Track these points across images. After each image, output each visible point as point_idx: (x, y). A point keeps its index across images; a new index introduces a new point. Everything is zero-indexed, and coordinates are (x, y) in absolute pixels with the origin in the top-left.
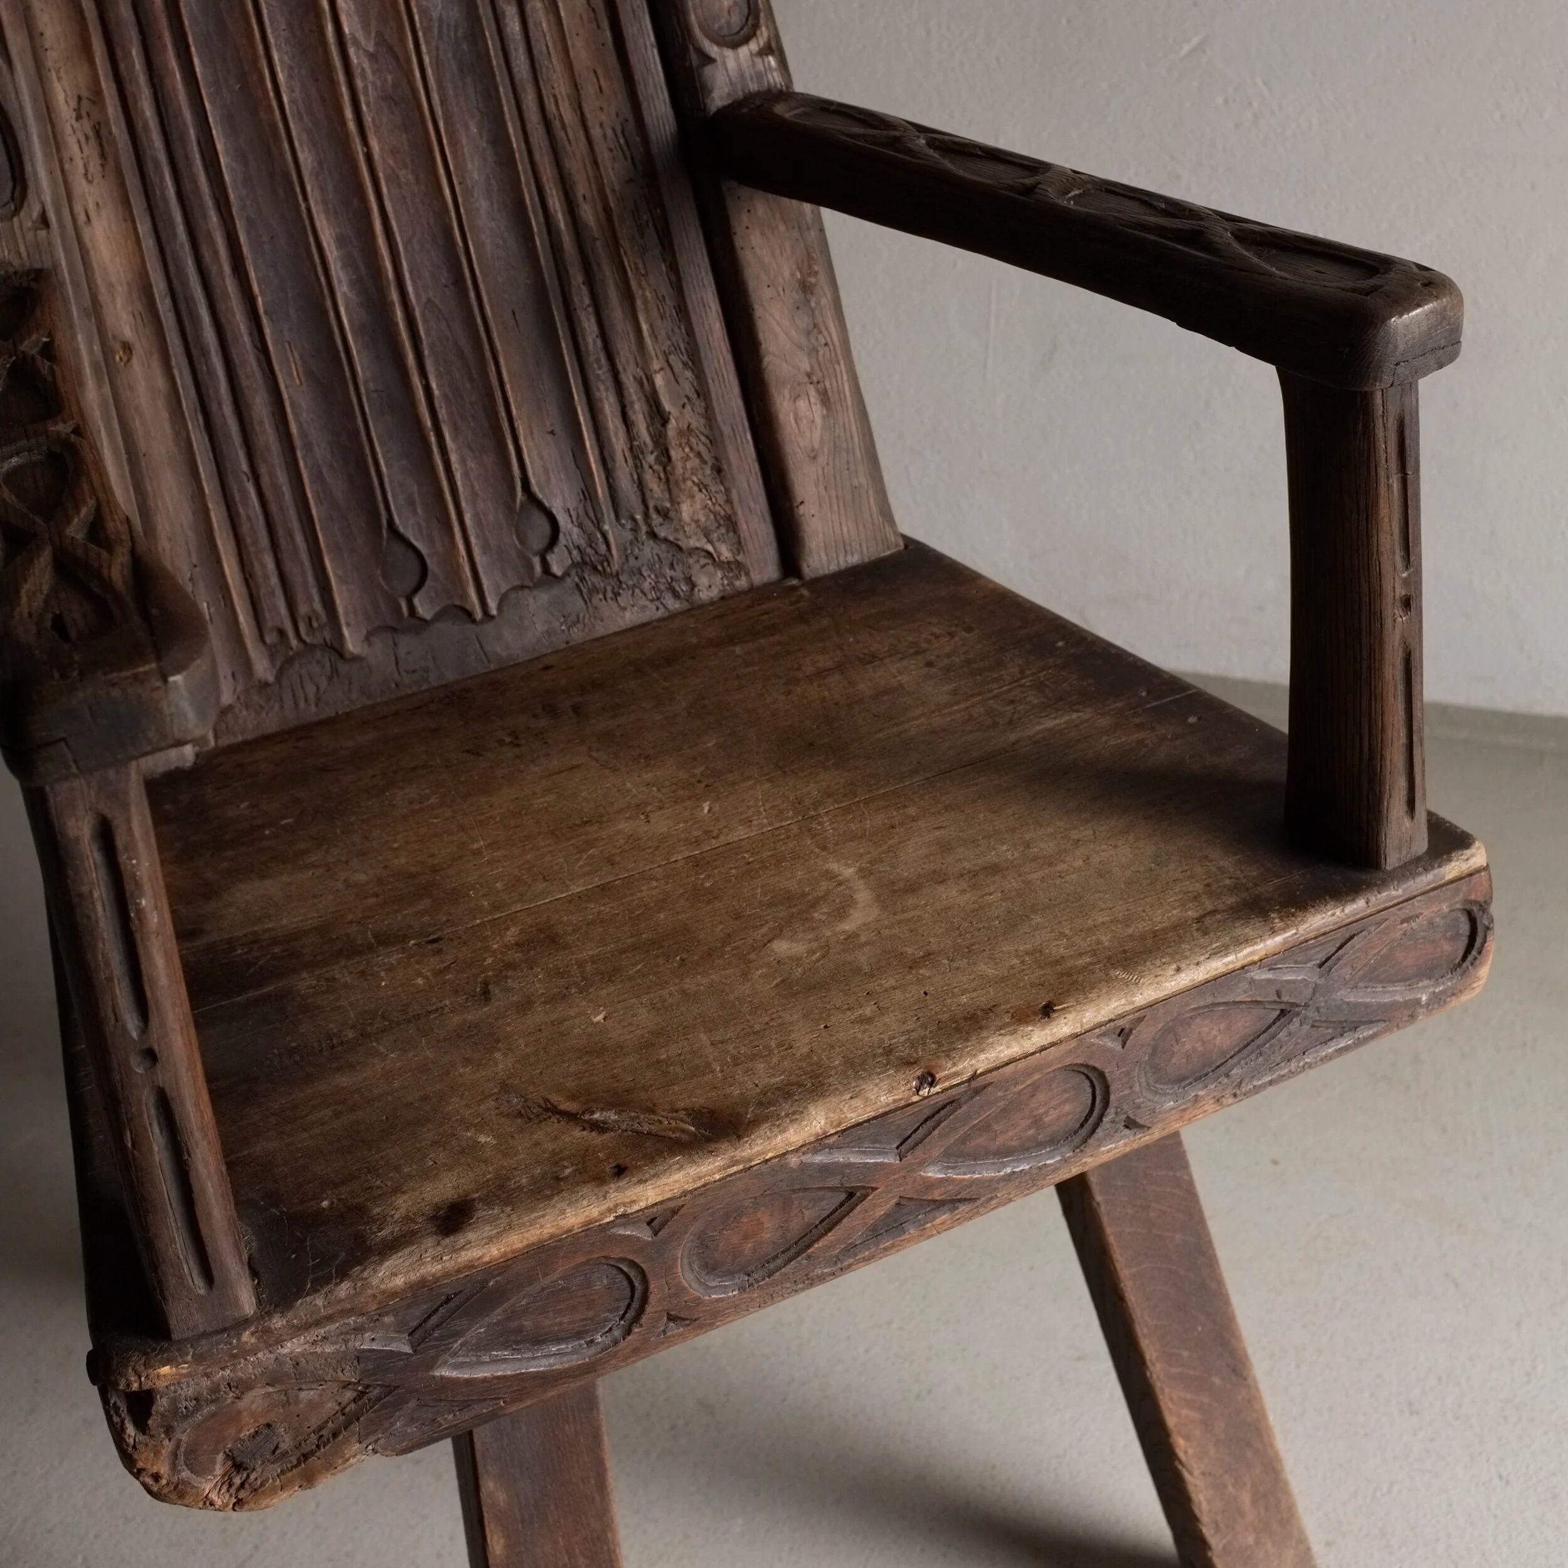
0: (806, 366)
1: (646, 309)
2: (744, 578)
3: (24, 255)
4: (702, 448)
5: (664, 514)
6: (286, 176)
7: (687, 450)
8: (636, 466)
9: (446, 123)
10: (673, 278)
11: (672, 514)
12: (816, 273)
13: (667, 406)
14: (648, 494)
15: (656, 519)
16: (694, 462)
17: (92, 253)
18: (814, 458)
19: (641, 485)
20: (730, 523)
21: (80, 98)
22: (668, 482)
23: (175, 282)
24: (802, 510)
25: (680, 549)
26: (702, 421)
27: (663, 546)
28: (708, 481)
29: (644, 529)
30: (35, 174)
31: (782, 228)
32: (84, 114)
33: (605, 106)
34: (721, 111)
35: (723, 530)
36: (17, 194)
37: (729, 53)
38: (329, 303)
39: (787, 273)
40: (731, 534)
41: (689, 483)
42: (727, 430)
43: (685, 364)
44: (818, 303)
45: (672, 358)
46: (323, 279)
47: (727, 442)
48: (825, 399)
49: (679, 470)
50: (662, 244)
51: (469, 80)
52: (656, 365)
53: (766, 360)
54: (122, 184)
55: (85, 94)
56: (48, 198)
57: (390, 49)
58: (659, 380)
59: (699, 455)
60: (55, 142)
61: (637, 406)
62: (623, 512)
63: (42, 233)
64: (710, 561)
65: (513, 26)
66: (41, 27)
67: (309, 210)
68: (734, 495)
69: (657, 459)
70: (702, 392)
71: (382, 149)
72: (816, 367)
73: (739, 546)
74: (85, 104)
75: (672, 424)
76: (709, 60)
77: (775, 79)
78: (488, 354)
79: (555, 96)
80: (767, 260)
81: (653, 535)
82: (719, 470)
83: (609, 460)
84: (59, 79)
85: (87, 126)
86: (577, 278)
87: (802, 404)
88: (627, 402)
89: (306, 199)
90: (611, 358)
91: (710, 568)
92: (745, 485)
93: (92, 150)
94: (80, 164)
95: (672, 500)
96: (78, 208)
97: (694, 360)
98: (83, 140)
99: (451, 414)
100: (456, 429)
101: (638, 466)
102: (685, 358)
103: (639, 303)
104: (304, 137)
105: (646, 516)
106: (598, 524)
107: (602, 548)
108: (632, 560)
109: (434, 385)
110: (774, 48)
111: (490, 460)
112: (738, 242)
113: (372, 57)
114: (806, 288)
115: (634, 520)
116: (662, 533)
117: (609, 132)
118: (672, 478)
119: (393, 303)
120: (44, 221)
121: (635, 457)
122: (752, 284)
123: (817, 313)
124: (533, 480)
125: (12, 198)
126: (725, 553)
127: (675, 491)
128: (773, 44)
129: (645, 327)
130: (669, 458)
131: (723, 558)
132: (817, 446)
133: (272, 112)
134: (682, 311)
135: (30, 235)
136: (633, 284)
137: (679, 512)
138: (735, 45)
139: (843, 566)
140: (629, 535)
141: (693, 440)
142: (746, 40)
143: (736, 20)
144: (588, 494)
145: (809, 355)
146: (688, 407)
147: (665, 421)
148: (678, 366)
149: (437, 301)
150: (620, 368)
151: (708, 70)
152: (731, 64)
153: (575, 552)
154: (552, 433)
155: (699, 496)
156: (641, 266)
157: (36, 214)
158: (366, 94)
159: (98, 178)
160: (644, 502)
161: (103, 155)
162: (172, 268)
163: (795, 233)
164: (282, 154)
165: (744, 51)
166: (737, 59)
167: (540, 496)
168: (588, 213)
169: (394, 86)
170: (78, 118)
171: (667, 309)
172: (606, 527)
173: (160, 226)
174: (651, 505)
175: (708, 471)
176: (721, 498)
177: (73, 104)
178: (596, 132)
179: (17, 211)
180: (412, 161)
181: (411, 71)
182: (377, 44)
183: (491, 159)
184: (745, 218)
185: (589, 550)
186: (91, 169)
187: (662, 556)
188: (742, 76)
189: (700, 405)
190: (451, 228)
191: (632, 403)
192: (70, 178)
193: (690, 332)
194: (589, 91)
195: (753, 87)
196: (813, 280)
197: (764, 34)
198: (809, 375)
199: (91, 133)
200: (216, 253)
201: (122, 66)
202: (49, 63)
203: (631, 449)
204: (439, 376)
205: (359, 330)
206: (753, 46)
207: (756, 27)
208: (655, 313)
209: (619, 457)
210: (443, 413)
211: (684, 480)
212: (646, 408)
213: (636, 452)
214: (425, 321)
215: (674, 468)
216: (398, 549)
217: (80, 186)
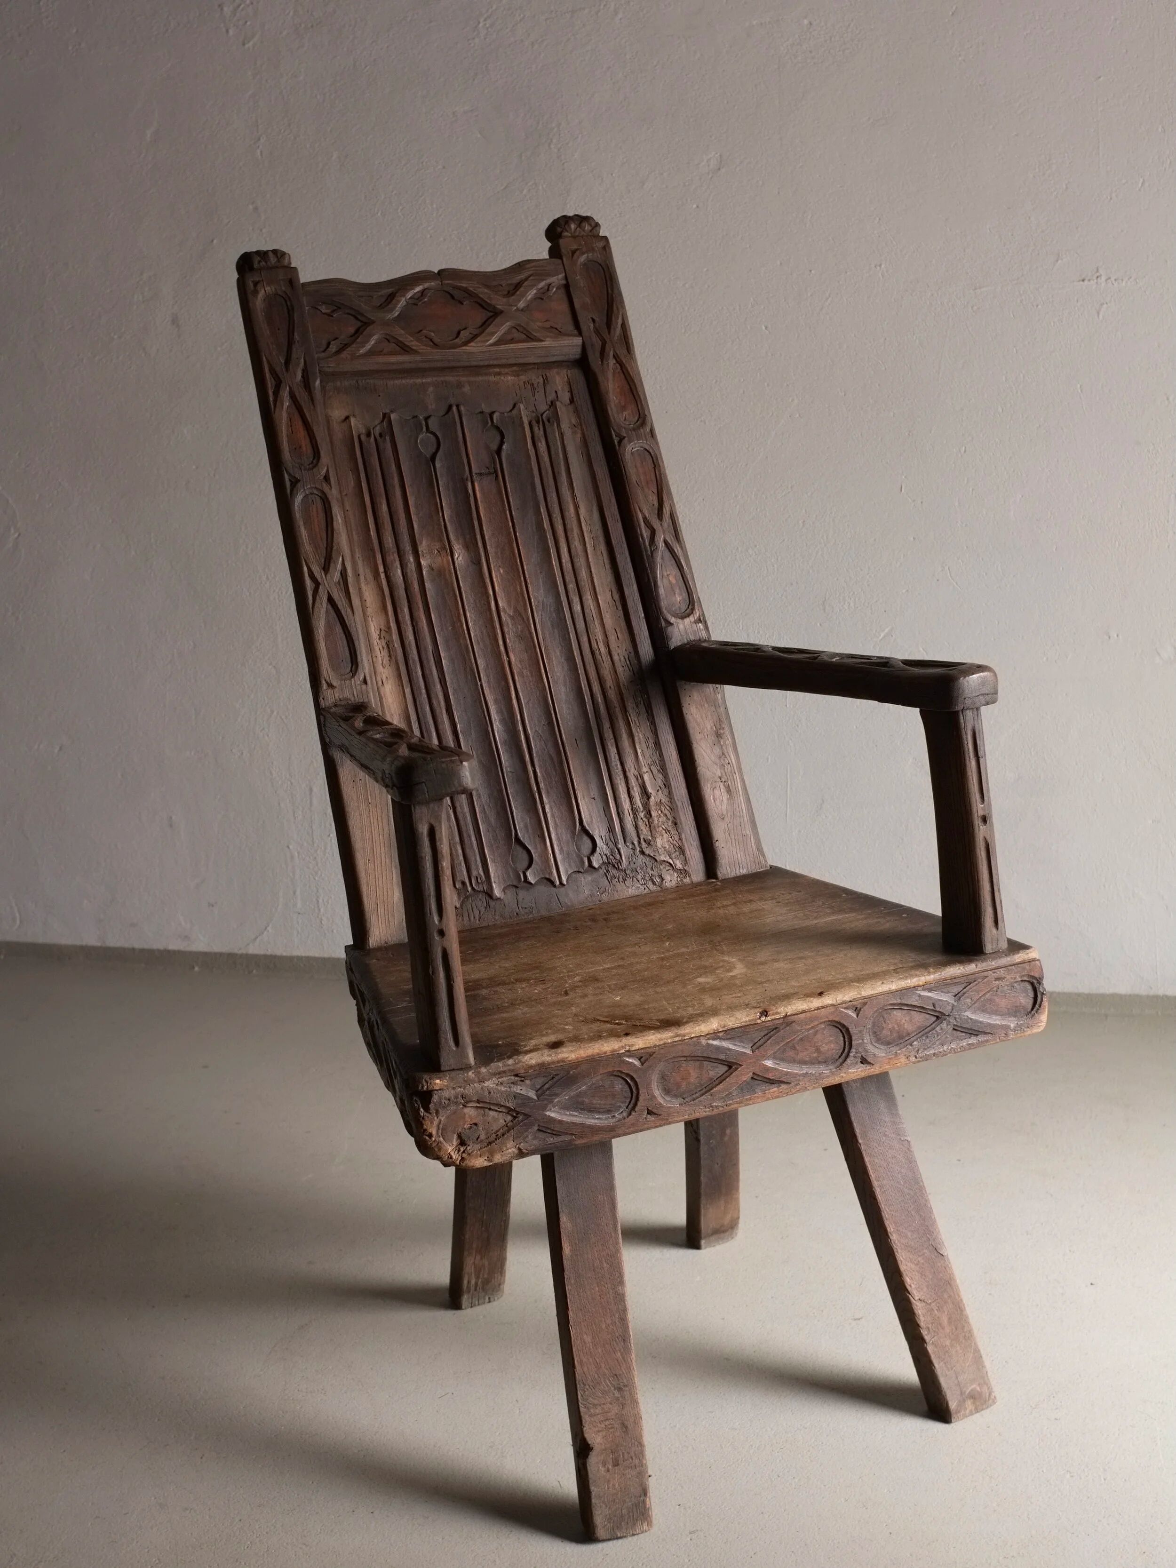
0: (719, 773)
1: (640, 743)
2: (688, 878)
3: (356, 696)
4: (667, 812)
5: (649, 843)
6: (472, 670)
7: (660, 812)
8: (634, 818)
9: (545, 649)
10: (653, 729)
11: (652, 843)
12: (724, 728)
13: (650, 790)
14: (640, 832)
15: (644, 845)
16: (663, 819)
17: (384, 699)
18: (723, 819)
19: (636, 827)
20: (682, 850)
21: (381, 630)
22: (650, 826)
23: (421, 715)
24: (717, 844)
25: (656, 860)
26: (667, 799)
27: (648, 859)
28: (670, 829)
29: (638, 849)
30: (362, 660)
31: (706, 705)
32: (382, 637)
33: (620, 645)
34: (677, 649)
35: (678, 853)
36: (353, 668)
37: (680, 621)
38: (490, 729)
39: (709, 727)
40: (682, 856)
41: (661, 829)
42: (679, 804)
43: (658, 771)
44: (725, 743)
45: (652, 767)
46: (487, 717)
47: (679, 809)
48: (729, 790)
49: (656, 822)
50: (647, 712)
51: (556, 631)
52: (645, 769)
53: (699, 769)
54: (398, 669)
55: (383, 628)
56: (367, 671)
57: (520, 615)
58: (646, 777)
59: (666, 815)
60: (371, 649)
61: (635, 789)
62: (628, 839)
63: (364, 687)
64: (671, 868)
65: (577, 608)
66: (365, 598)
67: (481, 685)
68: (683, 836)
69: (645, 816)
70: (667, 785)
71: (515, 660)
72: (724, 774)
73: (686, 862)
74: (383, 632)
75: (652, 799)
76: (670, 624)
77: (704, 635)
78: (564, 758)
79: (596, 640)
80: (699, 720)
81: (642, 853)
82: (676, 824)
83: (621, 813)
84: (372, 621)
85: (384, 642)
86: (606, 725)
87: (717, 792)
88: (630, 787)
89: (480, 680)
90: (622, 764)
91: (671, 871)
92: (689, 832)
93: (385, 653)
94: (380, 659)
95: (652, 836)
96: (379, 679)
97: (663, 769)
98: (381, 649)
99: (546, 785)
100: (548, 792)
101: (635, 817)
102: (659, 768)
103: (636, 739)
104: (480, 653)
105: (639, 842)
106: (616, 844)
107: (618, 857)
108: (632, 863)
109: (538, 771)
110: (701, 620)
111: (564, 809)
112: (685, 710)
113: (512, 618)
114: (718, 735)
115: (633, 844)
116: (647, 852)
117: (622, 658)
118: (652, 825)
119: (519, 730)
120: (365, 681)
121: (634, 814)
122: (691, 731)
123: (724, 747)
124: (584, 820)
125: (351, 671)
126: (679, 865)
127: (654, 832)
128: (701, 618)
129: (639, 751)
130: (651, 816)
131: (677, 867)
132: (725, 813)
133: (466, 640)
134: (657, 744)
135: (358, 687)
136: (634, 730)
137: (655, 842)
138: (683, 618)
139: (738, 874)
140: (631, 852)
141: (663, 808)
142: (689, 615)
143: (684, 608)
144: (611, 829)
145: (720, 768)
146: (660, 792)
147: (649, 797)
148: (655, 771)
149: (540, 732)
150: (627, 770)
151: (670, 629)
152: (681, 627)
153: (604, 857)
154: (594, 798)
155: (665, 835)
156: (637, 722)
157: (362, 678)
158: (509, 635)
159: (387, 665)
160: (638, 836)
161: (390, 656)
162: (419, 710)
163: (713, 709)
164: (470, 659)
165: (687, 621)
166: (684, 624)
167: (587, 828)
168: (612, 694)
169: (522, 631)
170: (380, 638)
171: (650, 744)
172: (620, 846)
173: (415, 688)
174: (642, 838)
175: (670, 824)
176: (676, 837)
177: (378, 632)
178: (616, 658)
179: (353, 676)
180: (529, 666)
181: (530, 624)
182: (514, 612)
183: (566, 668)
184: (688, 698)
185: (611, 857)
186: (384, 662)
187: (647, 864)
188: (686, 633)
189: (666, 791)
190: (547, 697)
191: (633, 788)
192: (376, 665)
193: (661, 755)
194: (612, 638)
195: (692, 638)
196: (722, 732)
197: (697, 614)
198: (720, 778)
199: (385, 646)
200: (439, 702)
201: (400, 616)
202: (368, 614)
203: (632, 809)
204: (540, 767)
205: (504, 743)
206: (692, 619)
207: (693, 609)
208: (644, 745)
209: (626, 812)
210: (542, 785)
211: (658, 827)
212: (639, 790)
213: (634, 811)
214: (534, 739)
215: (653, 821)
216: (519, 849)
217: (380, 668)
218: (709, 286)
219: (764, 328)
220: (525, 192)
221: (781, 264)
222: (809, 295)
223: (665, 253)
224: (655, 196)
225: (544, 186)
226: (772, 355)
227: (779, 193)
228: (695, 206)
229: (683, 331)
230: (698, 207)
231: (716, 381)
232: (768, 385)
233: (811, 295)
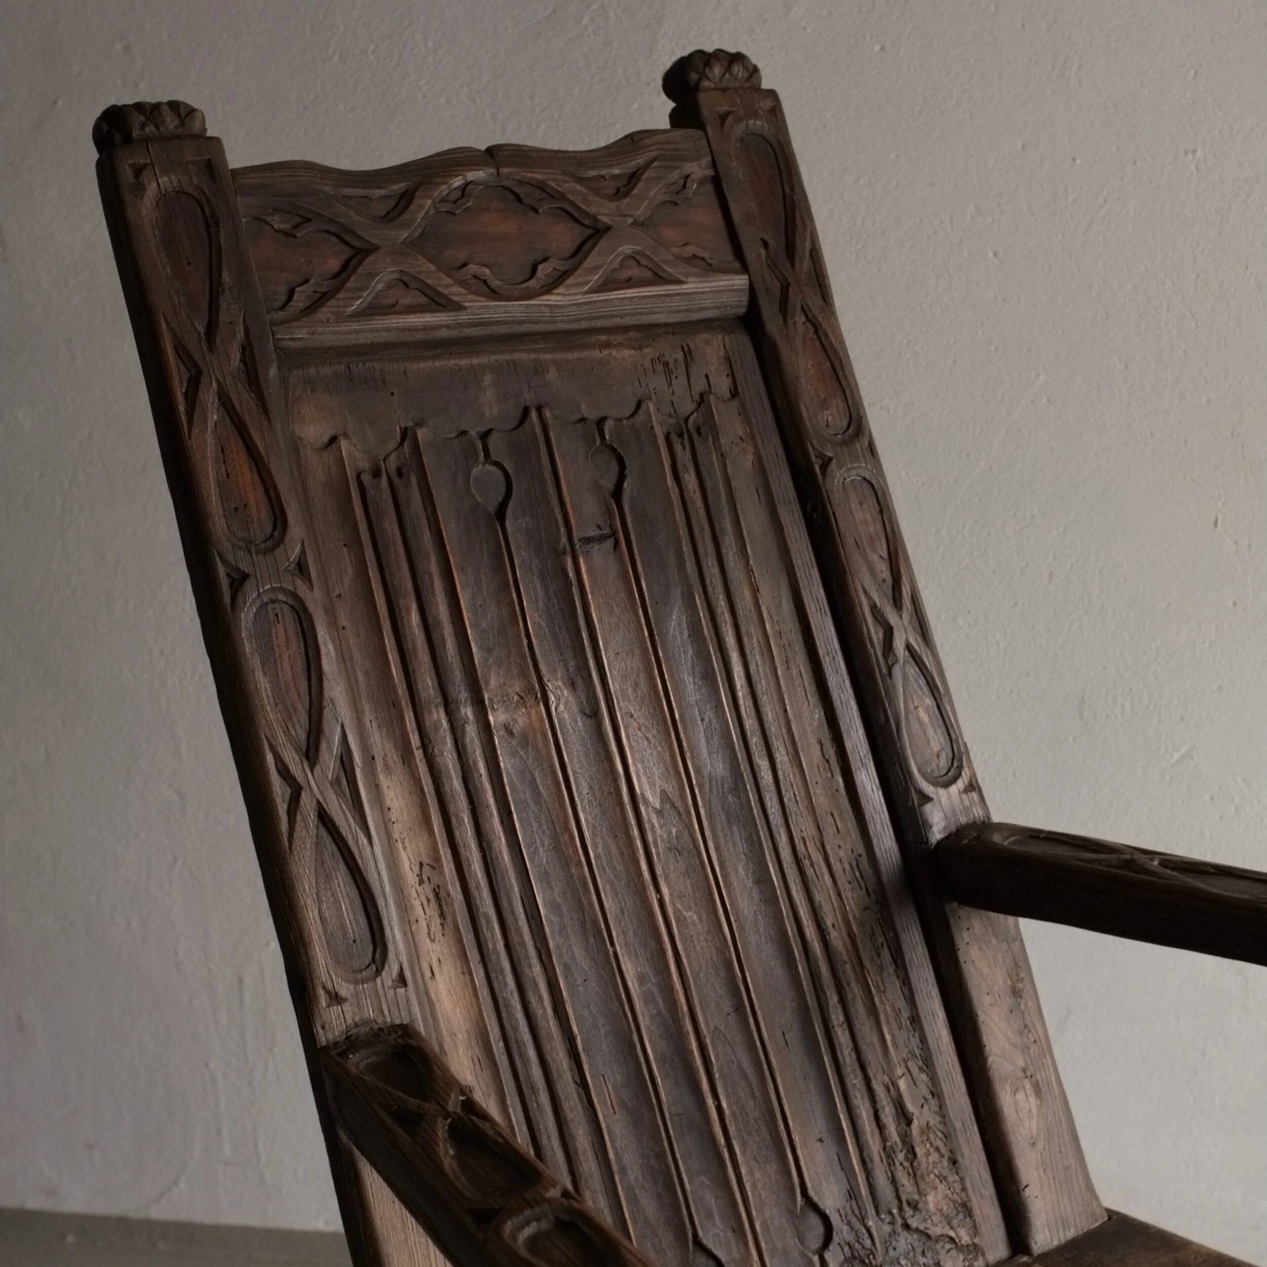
0: (1021, 1063)
1: (888, 1023)
2: (980, 1259)
3: (386, 1013)
4: (939, 1143)
5: (914, 1206)
6: (595, 923)
7: (928, 1146)
8: (889, 1165)
9: (721, 868)
10: (906, 992)
11: (920, 1206)
12: (1022, 980)
13: (910, 1107)
14: (901, 1189)
15: (908, 1212)
16: (934, 1157)
17: (437, 1005)
18: (1033, 1144)
19: (894, 1181)
20: (966, 1209)
21: (421, 865)
22: (914, 1175)
23: (507, 1025)
24: (1027, 1192)
25: (929, 1237)
26: (938, 1119)
27: (915, 1236)
28: (946, 1172)
29: (899, 1221)
30: (394, 936)
31: (994, 941)
32: (425, 879)
33: (841, 844)
34: (939, 843)
35: (961, 1216)
36: (377, 956)
37: (942, 791)
38: (635, 1038)
39: (1001, 982)
40: (968, 1219)
41: (932, 1176)
42: (958, 1125)
43: (920, 1068)
44: (1026, 1005)
45: (910, 1063)
46: (629, 1015)
47: (959, 1135)
48: (1038, 1090)
49: (924, 1166)
50: (895, 962)
51: (735, 828)
52: (899, 1071)
53: (991, 1059)
54: (460, 941)
55: (426, 861)
56: (404, 959)
57: (673, 805)
58: (902, 1084)
59: (937, 1149)
60: (404, 908)
61: (887, 1110)
62: (883, 1208)
63: (401, 991)
64: (953, 1246)
65: (766, 777)
66: (388, 803)
67: (615, 953)
68: (968, 1184)
69: (906, 1158)
70: (936, 1093)
71: (671, 895)
72: (1029, 1063)
73: (975, 1230)
74: (426, 868)
75: (915, 1125)
76: (927, 799)
77: (978, 812)
78: (767, 1073)
79: (803, 838)
80: (985, 970)
81: (906, 1226)
82: (954, 1162)
83: (868, 1160)
84: (405, 848)
85: (428, 889)
86: (833, 999)
87: (1020, 1096)
88: (878, 1107)
89: (612, 943)
90: (863, 1067)
91: (954, 1252)
92: (976, 1174)
93: (433, 910)
94: (424, 924)
95: (920, 1193)
96: (425, 965)
97: (928, 1064)
98: (425, 902)
99: (739, 1130)
100: (743, 1144)
101: (891, 1164)
102: (920, 1063)
103: (882, 1017)
104: (608, 888)
105: (901, 1209)
106: (863, 1220)
107: (868, 1242)
108: (891, 1251)
109: (724, 1105)
110: (973, 786)
111: (773, 1168)
112: (962, 957)
113: (660, 813)
114: (1016, 993)
115: (890, 1213)
116: (913, 1223)
117: (847, 867)
118: (918, 1173)
119: (687, 1032)
120: (402, 980)
121: (888, 1156)
122: (975, 994)
123: (1026, 1015)
124: (809, 1185)
125: (373, 960)
126: (965, 1237)
127: (922, 1185)
128: (973, 782)
129: (888, 1038)
130: (915, 1155)
131: (963, 1242)
132: (1035, 1134)
133: (582, 868)
134: (915, 1020)
135: (391, 993)
136: (877, 1000)
137: (926, 1203)
138: (946, 785)
139: (1063, 1241)
140: (887, 1228)
141: (932, 1136)
142: (954, 780)
143: (944, 762)
144: (853, 1194)
145: (1023, 1052)
146: (926, 1107)
147: (909, 1122)
148: (915, 1070)
149: (722, 1028)
150: (871, 1075)
151: (928, 807)
152: (944, 802)
153: (846, 1248)
154: (821, 1140)
155: (941, 1187)
156: (880, 984)
157: (395, 973)
158: (656, 846)
159: (439, 936)
160: (898, 1197)
161: (442, 915)
162: (504, 1015)
163: (1004, 946)
164: (591, 905)
165: (954, 789)
166: (949, 797)
167: (816, 1199)
168: (836, 938)
169: (677, 837)
170: (421, 882)
171: (903, 1021)
172: (870, 1223)
173: (493, 976)
174: (904, 1198)
175: (945, 1163)
176: (958, 1187)
177: (416, 869)
178: (837, 867)
179: (378, 972)
180: (696, 905)
181: (692, 824)
182: (662, 802)
183: (757, 897)
184: (965, 934)
185: (856, 1245)
186: (433, 929)
187: (915, 1245)
188: (954, 811)
189: (934, 1103)
190: (732, 962)
191: (883, 1107)
192: (417, 938)
193: (923, 1039)
194: (829, 831)
195: (963, 820)
196: (1020, 985)
197: (965, 774)
198: (1024, 1071)
199: (431, 896)
200: (541, 998)
201: (457, 833)
202: (396, 835)
203: (884, 1149)
204: (728, 1097)
205: (661, 1060)
206: (960, 784)
207: (960, 768)
208: (894, 1025)
209: (876, 1158)
210: (732, 1130)
211: (929, 1174)
212: (894, 1111)
213: (888, 1153)
214: (714, 1047)
215: (919, 1164)
216: (701, 1260)
217: (425, 944)
218: (898, 184)
219: (991, 254)
220: (585, 21)
221: (1024, 147)
222: (1070, 199)
223: (825, 127)
224: (809, 30)
225: (619, 12)
226: (1004, 300)
227: (1023, 26)
228: (877, 48)
229: (854, 258)
230: (883, 48)
231: (909, 342)
232: (996, 349)
233: (1075, 200)
